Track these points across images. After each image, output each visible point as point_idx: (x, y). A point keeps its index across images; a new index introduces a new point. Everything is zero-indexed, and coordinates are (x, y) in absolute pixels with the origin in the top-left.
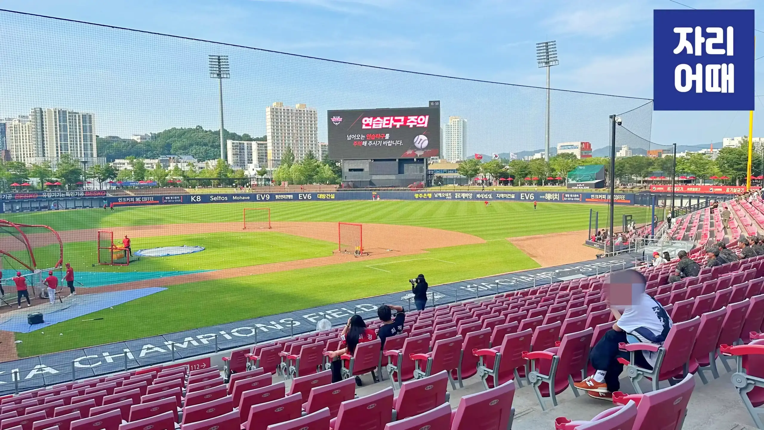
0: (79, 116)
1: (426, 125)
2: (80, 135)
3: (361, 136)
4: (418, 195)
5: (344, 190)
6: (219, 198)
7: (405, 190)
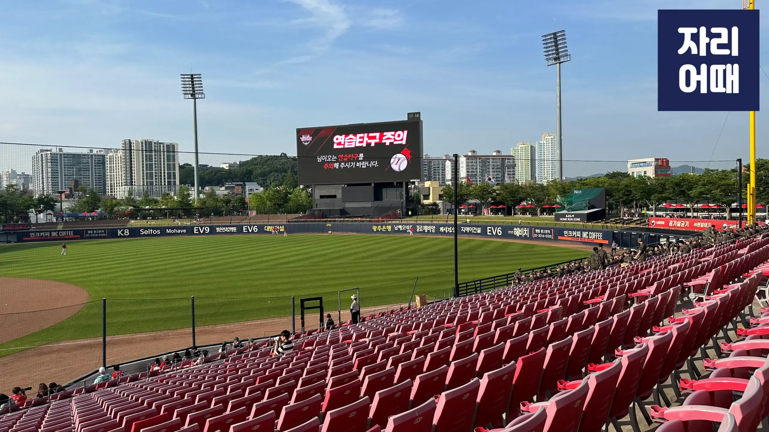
0: (163, 147)
2: (164, 164)
3: (332, 157)
4: (376, 227)
5: (295, 222)
6: (150, 232)
7: (363, 221)
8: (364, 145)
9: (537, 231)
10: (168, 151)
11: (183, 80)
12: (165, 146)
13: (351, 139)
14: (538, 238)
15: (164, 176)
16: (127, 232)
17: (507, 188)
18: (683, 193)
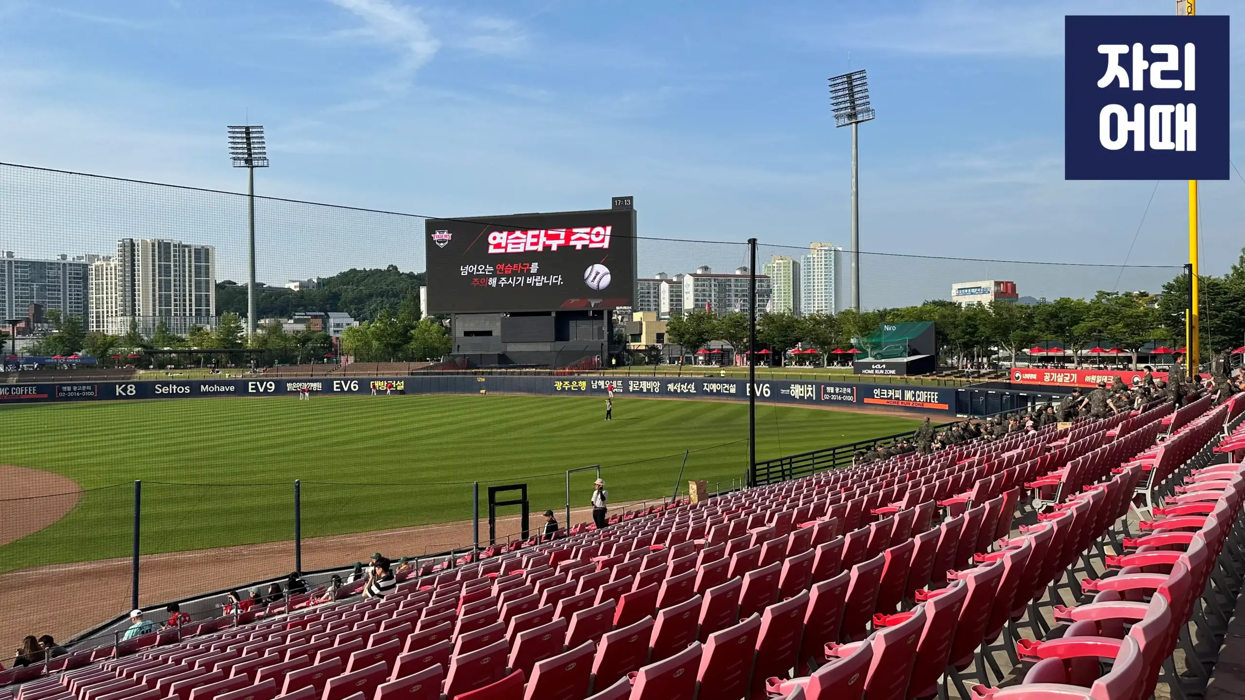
0: (190, 252)
1: (606, 245)
2: (190, 281)
3: (486, 268)
4: (561, 384)
5: (424, 374)
6: (173, 389)
7: (539, 373)
8: (540, 248)
9: (828, 388)
10: (198, 259)
11: (232, 135)
12: (193, 251)
13: (517, 238)
14: (830, 402)
15: (190, 300)
16: (132, 390)
17: (773, 322)
18: (1060, 330)
